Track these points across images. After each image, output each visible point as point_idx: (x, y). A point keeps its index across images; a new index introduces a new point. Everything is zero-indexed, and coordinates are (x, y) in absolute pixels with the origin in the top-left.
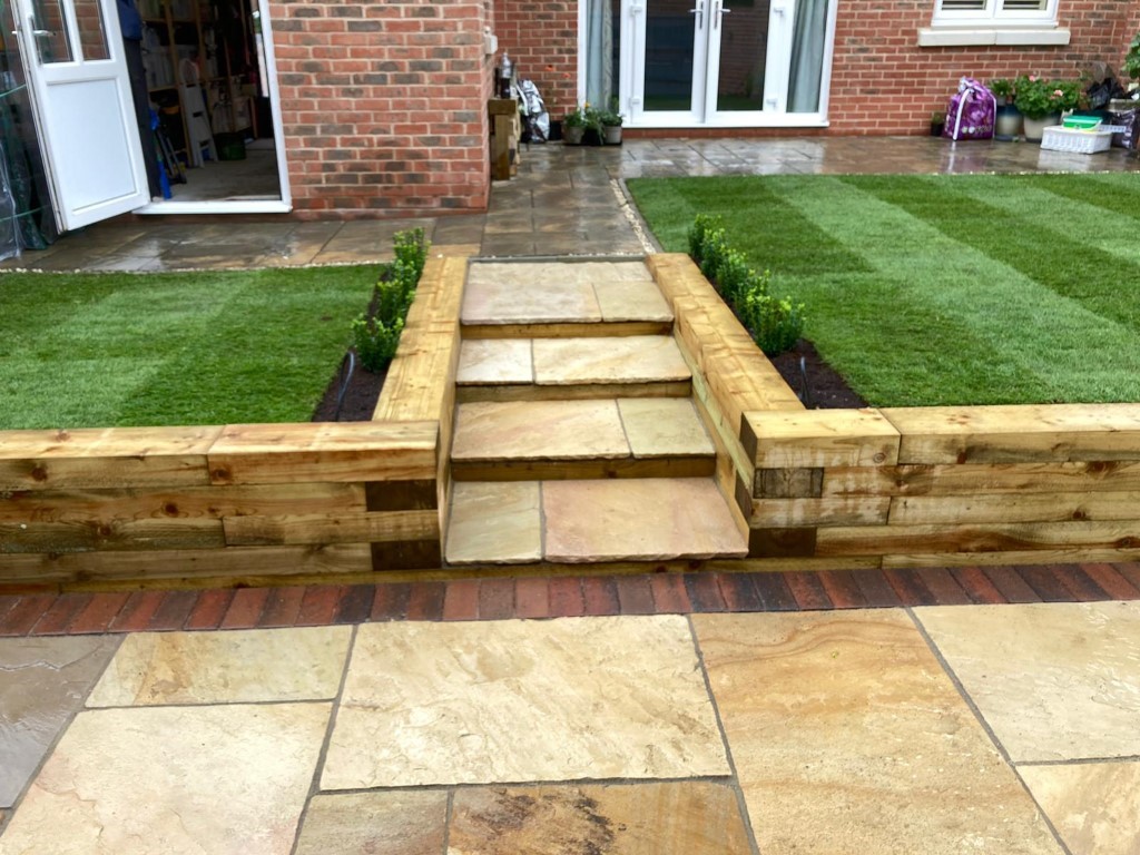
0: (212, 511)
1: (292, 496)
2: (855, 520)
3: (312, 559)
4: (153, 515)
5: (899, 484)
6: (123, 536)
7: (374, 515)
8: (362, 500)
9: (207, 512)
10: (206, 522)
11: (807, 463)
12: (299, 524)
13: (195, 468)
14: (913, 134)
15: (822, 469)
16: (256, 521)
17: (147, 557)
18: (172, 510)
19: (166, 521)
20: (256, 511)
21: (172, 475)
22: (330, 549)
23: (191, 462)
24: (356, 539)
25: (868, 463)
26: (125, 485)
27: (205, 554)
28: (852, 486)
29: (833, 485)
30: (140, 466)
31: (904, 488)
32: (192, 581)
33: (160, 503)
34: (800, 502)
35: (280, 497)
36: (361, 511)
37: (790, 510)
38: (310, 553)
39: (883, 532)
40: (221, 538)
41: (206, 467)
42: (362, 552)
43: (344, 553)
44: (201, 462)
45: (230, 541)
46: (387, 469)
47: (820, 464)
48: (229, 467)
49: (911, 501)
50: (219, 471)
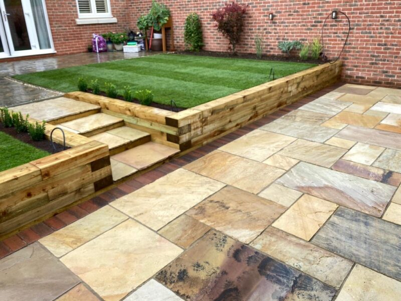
0: (44, 190)
1: (69, 175)
2: (197, 135)
3: (77, 195)
4: (22, 200)
5: (203, 123)
6: (11, 213)
7: (94, 172)
8: (90, 169)
9: (42, 192)
10: (42, 195)
11: (187, 124)
12: (72, 185)
13: (37, 176)
14: (83, 52)
15: (190, 124)
16: (58, 189)
17: (20, 218)
18: (29, 195)
19: (28, 200)
20: (58, 185)
21: (29, 182)
22: (82, 190)
23: (35, 174)
24: (89, 183)
25: (197, 120)
26: (11, 192)
27: (43, 207)
28: (195, 127)
29: (192, 128)
30: (16, 182)
31: (204, 124)
32: (38, 220)
33: (25, 194)
34: (187, 134)
35: (66, 177)
36: (90, 173)
37: (186, 137)
38: (76, 194)
39: (202, 136)
40: (47, 199)
41: (41, 174)
42: (92, 187)
43: (86, 189)
44: (39, 173)
45: (51, 199)
46: (96, 156)
47: (189, 123)
48: (48, 172)
49: (206, 127)
50: (45, 174)
